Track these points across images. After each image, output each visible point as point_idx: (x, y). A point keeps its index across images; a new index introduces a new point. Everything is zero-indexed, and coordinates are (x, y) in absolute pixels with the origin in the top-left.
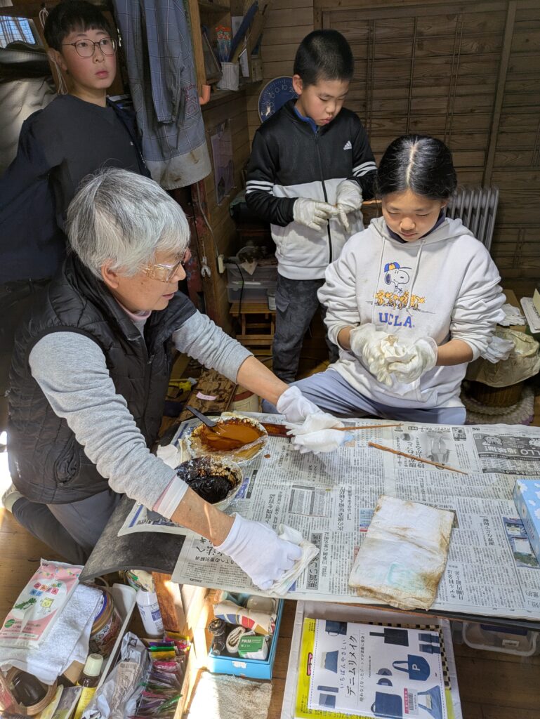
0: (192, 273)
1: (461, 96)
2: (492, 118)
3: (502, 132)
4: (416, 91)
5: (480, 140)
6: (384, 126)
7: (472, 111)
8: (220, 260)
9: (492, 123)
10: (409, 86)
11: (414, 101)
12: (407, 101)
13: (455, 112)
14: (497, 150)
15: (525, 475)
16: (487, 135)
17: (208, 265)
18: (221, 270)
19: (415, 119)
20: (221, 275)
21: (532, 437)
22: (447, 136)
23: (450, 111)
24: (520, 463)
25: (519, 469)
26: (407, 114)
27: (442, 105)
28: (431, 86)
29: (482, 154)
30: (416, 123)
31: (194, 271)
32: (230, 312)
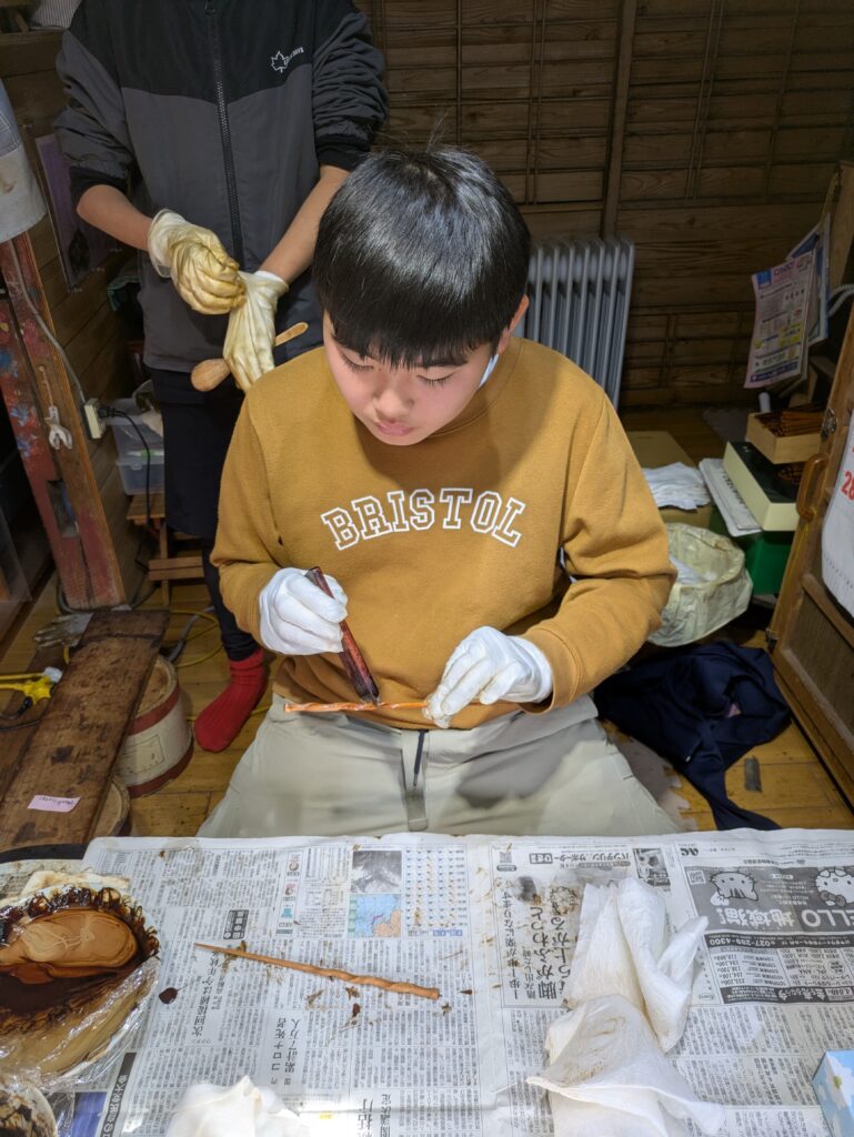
0: (31, 443)
1: (554, 62)
2: (613, 108)
3: (633, 134)
4: (469, 53)
5: (592, 150)
6: (414, 122)
7: (575, 93)
8: (90, 411)
9: (612, 116)
10: (455, 42)
11: (467, 73)
12: (454, 73)
13: (545, 94)
14: (624, 170)
15: (826, 1000)
16: (604, 140)
17: (63, 424)
18: (96, 432)
19: (472, 110)
20: (99, 442)
21: (819, 863)
22: (533, 142)
23: (535, 94)
24: (807, 957)
25: (808, 980)
26: (455, 100)
27: (520, 81)
28: (498, 43)
29: (597, 176)
30: (473, 116)
31: (34, 437)
32: (129, 518)
